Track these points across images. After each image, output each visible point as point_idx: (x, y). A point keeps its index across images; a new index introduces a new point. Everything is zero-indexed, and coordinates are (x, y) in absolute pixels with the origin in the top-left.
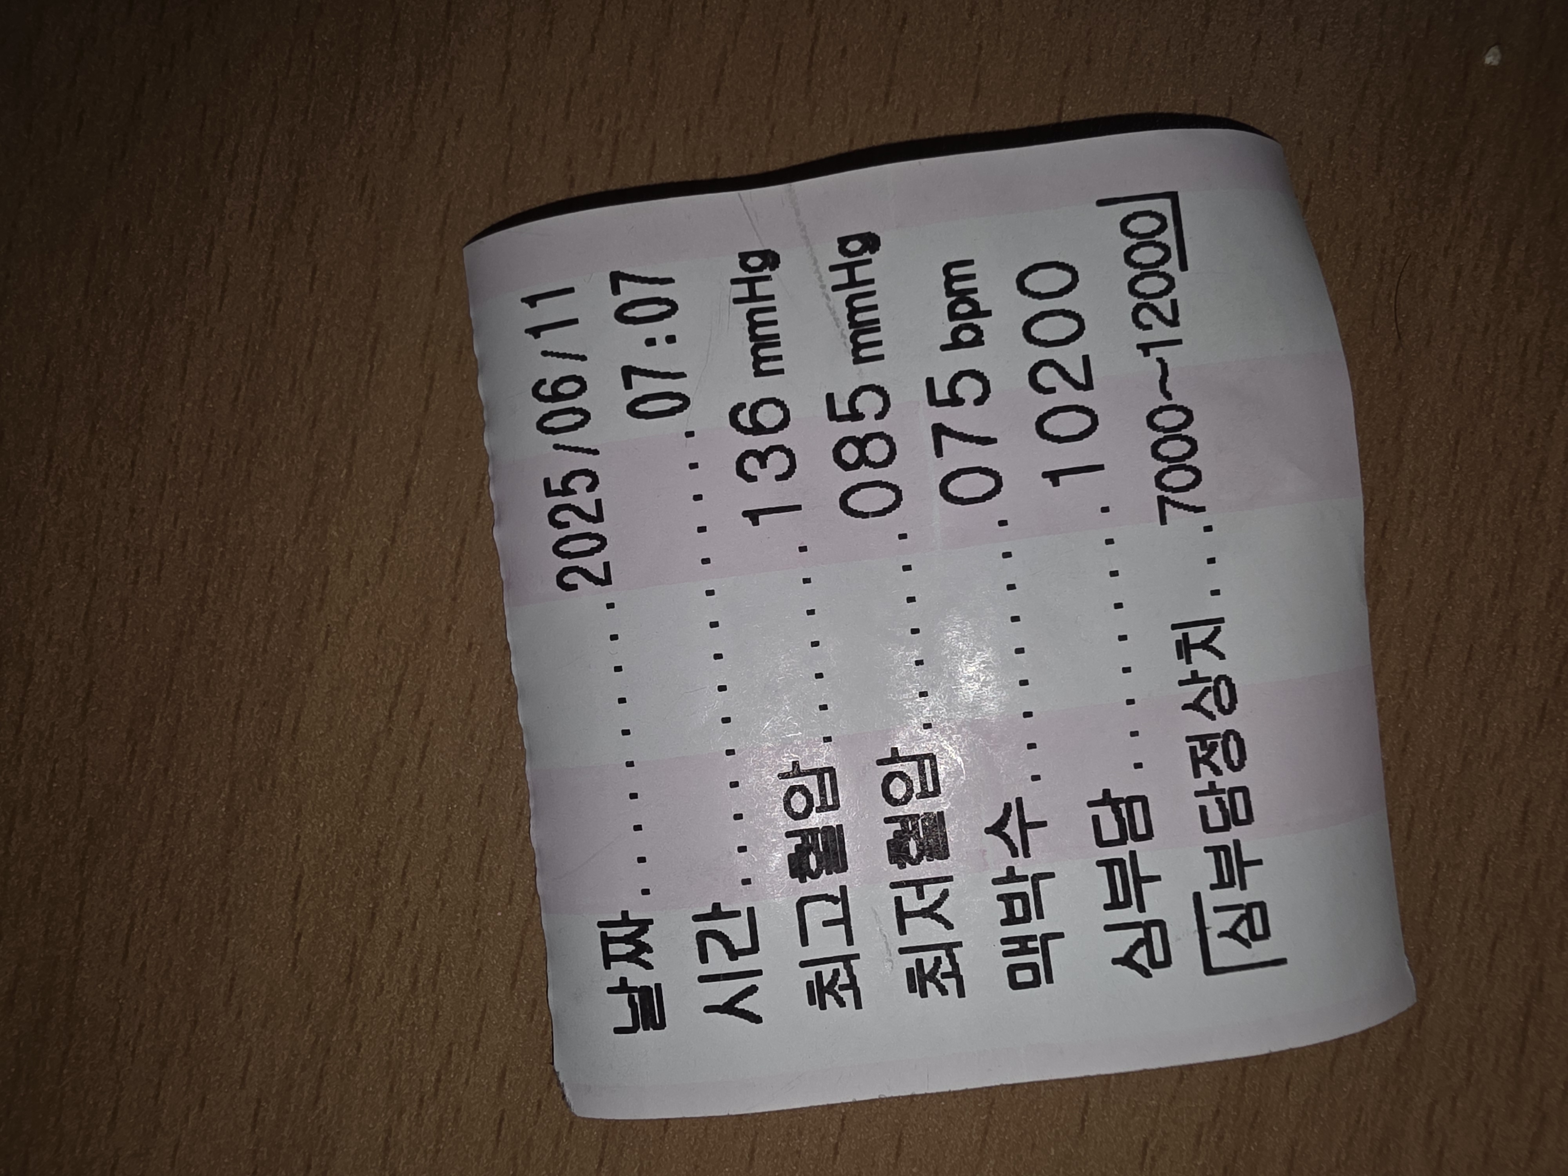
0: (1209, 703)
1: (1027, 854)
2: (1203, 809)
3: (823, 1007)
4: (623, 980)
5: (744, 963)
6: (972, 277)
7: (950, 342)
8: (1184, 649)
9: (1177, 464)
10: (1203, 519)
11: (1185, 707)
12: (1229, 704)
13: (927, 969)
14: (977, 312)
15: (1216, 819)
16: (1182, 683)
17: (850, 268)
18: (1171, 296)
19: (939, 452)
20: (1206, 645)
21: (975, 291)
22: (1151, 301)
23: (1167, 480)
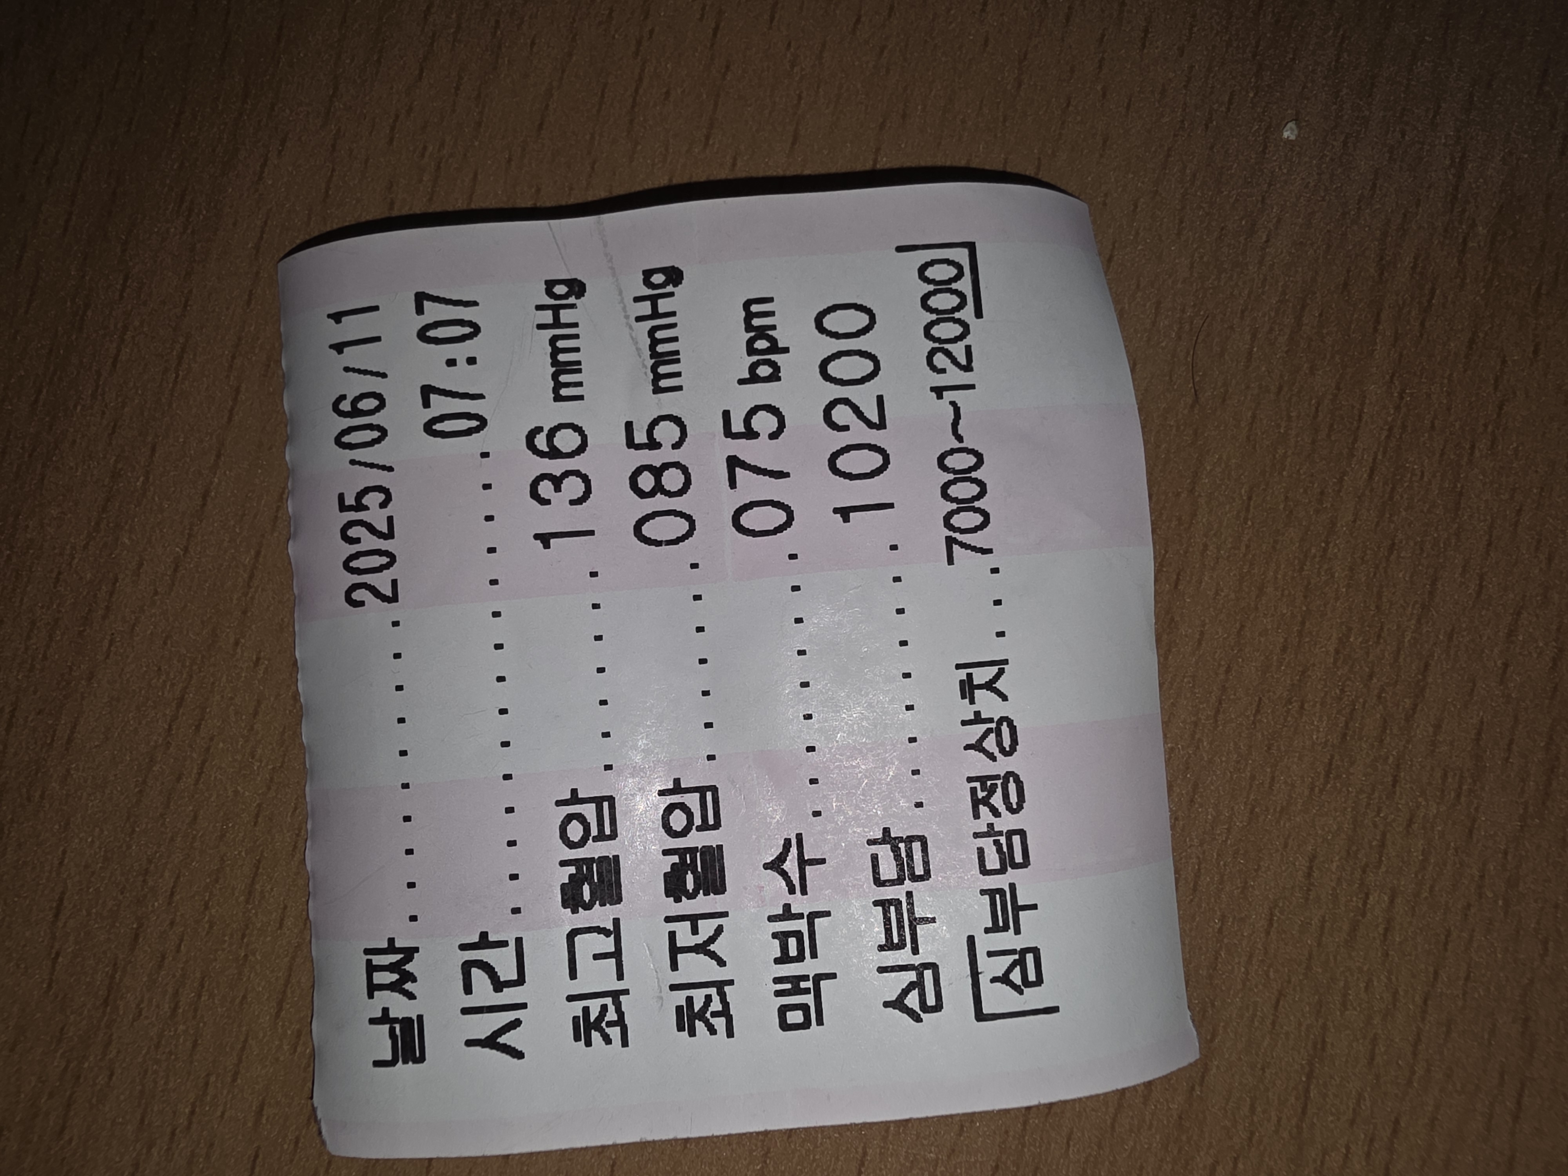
0: (990, 744)
1: (804, 892)
2: (981, 852)
3: (588, 1043)
4: (385, 1010)
5: (509, 996)
6: (771, 314)
7: (748, 376)
8: (968, 689)
9: (965, 505)
10: (990, 561)
11: (968, 747)
12: (1010, 746)
13: (698, 1006)
14: (775, 348)
15: (993, 861)
16: (964, 723)
17: (654, 300)
18: (966, 342)
19: (733, 484)
20: (989, 686)
21: (773, 327)
22: (946, 346)
23: (955, 521)
